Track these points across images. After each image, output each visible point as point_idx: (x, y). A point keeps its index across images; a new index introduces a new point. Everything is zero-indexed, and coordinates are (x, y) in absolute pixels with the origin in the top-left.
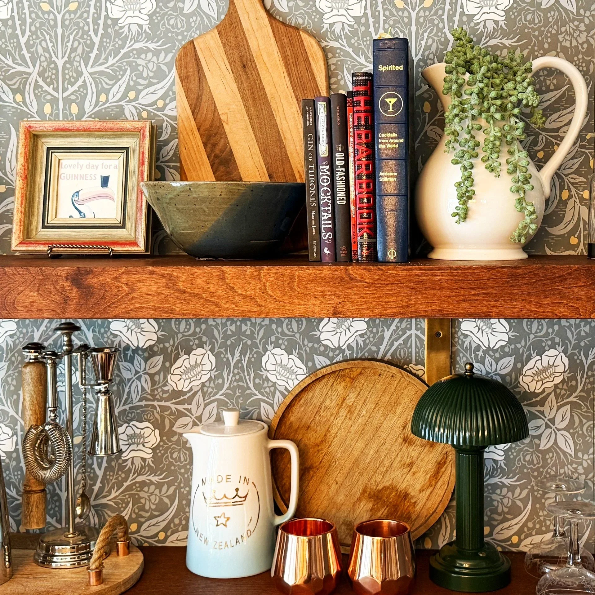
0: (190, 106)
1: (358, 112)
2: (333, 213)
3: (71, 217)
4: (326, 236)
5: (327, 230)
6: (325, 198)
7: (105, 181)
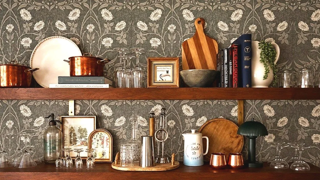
0: (186, 55)
1: (236, 52)
2: (228, 76)
3: (160, 80)
4: (226, 82)
5: (226, 81)
6: (226, 73)
7: (168, 72)
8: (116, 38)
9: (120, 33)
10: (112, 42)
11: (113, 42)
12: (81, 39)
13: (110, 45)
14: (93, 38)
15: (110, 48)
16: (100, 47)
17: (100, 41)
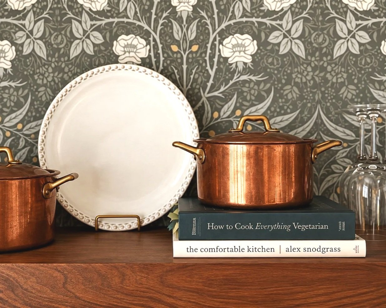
8: (267, 36)
9: (281, 20)
10: (252, 47)
11: (256, 48)
12: (154, 40)
13: (248, 60)
14: (192, 35)
15: (246, 70)
16: (215, 67)
17: (213, 46)
